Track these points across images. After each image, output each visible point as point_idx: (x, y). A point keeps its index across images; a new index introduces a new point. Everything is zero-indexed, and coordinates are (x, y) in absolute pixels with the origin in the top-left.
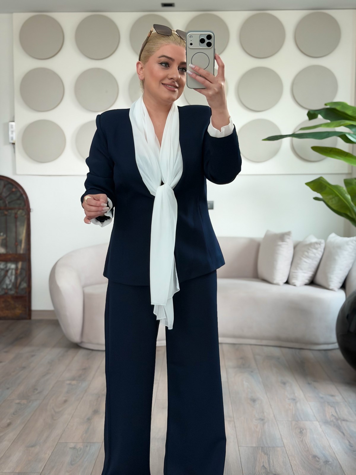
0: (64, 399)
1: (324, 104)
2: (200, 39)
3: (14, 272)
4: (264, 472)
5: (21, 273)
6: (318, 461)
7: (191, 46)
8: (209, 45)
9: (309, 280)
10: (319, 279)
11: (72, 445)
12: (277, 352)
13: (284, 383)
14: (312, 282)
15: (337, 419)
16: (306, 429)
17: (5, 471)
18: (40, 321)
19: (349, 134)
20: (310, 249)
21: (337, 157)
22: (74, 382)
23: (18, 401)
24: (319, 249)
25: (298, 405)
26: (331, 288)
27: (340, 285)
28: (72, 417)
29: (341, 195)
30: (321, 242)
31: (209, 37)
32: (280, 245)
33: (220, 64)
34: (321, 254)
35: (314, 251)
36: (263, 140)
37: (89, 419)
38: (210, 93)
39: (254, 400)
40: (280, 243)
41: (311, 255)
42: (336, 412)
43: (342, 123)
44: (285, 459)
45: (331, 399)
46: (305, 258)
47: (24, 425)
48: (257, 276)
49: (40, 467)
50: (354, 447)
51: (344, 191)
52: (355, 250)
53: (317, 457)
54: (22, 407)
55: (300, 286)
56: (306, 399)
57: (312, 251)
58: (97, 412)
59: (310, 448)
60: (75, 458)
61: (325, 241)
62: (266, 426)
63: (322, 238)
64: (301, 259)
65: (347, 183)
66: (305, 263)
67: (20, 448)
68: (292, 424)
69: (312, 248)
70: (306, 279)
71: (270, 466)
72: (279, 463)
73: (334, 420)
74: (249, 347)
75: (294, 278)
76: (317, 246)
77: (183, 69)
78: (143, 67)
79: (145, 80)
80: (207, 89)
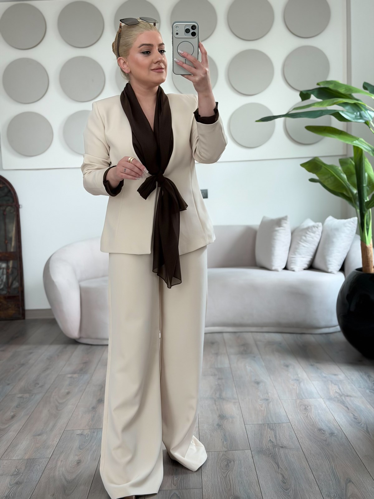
0: (67, 391)
1: (316, 84)
2: (185, 29)
3: (5, 271)
4: (271, 446)
5: (12, 272)
6: (324, 434)
7: (177, 35)
8: (194, 34)
9: (308, 265)
10: (318, 263)
11: (79, 432)
12: (278, 337)
13: (287, 366)
14: (311, 267)
15: (341, 396)
16: (310, 406)
17: (14, 458)
18: (35, 321)
19: (343, 111)
20: (308, 232)
21: (333, 136)
22: (75, 376)
23: (20, 395)
24: (317, 233)
25: (302, 384)
26: (330, 271)
27: (339, 267)
28: (76, 407)
29: (337, 175)
30: (318, 225)
31: (194, 27)
32: (277, 231)
33: (203, 51)
34: (319, 237)
35: (312, 234)
36: (256, 121)
37: (94, 408)
38: (197, 79)
39: (258, 383)
40: (277, 228)
41: (309, 238)
42: (340, 389)
43: (335, 101)
44: (291, 433)
45: (334, 377)
46: (303, 243)
47: (28, 417)
48: (255, 264)
49: (49, 453)
50: (358, 419)
51: (340, 170)
52: (352, 231)
53: (322, 430)
54: (25, 400)
55: (299, 271)
56: (309, 379)
57: (310, 235)
58: (101, 401)
59: (315, 422)
60: (83, 443)
61: (323, 224)
62: (271, 405)
63: (319, 222)
64: (299, 244)
65: (343, 162)
66: (303, 248)
67: (26, 438)
68: (296, 402)
69: (309, 232)
70: (305, 264)
71: (276, 440)
72: (285, 437)
73: (338, 396)
74: (250, 334)
75: (292, 263)
76: (314, 229)
77: (162, 51)
78: (126, 61)
79: (132, 72)
80: (194, 75)
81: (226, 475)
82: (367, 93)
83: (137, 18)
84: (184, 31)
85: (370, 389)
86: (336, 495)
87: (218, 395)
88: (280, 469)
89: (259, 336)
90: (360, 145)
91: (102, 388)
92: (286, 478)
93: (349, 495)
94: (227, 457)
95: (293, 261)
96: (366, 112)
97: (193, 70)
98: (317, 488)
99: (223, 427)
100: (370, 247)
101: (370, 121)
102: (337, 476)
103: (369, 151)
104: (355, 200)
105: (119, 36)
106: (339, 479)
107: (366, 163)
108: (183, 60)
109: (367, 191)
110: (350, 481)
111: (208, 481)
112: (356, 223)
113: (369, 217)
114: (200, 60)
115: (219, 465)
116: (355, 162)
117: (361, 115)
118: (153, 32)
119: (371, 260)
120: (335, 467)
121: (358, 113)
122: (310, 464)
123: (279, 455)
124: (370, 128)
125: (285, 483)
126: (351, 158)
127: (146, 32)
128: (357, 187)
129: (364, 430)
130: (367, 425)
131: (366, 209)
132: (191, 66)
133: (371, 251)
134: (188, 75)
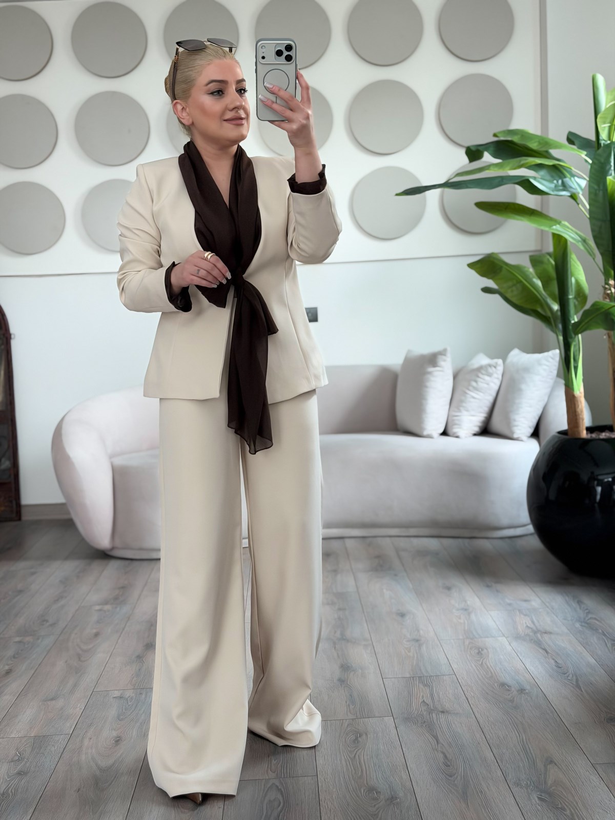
0: (94, 631)
1: (492, 134)
2: (276, 50)
4: (424, 710)
6: (508, 690)
7: (264, 60)
8: (289, 58)
9: (480, 427)
10: (496, 424)
11: (117, 694)
12: (433, 544)
13: (449, 589)
14: (486, 431)
15: (535, 632)
16: (486, 649)
17: (13, 736)
18: (40, 525)
19: (535, 178)
20: (480, 375)
21: (519, 217)
22: (107, 607)
23: (18, 639)
24: (495, 375)
25: (473, 617)
26: (515, 436)
27: (531, 431)
28: (111, 655)
29: (526, 280)
30: (496, 363)
31: (289, 48)
32: (430, 373)
33: (304, 84)
34: (498, 383)
35: (487, 378)
36: (397, 195)
37: (140, 658)
38: (295, 126)
39: (402, 615)
40: (431, 369)
41: (481, 385)
42: (533, 622)
43: (522, 162)
44: (456, 690)
45: (524, 604)
46: (472, 392)
47: (33, 672)
48: (394, 427)
49: (68, 727)
50: (562, 669)
51: (531, 273)
52: (551, 372)
53: (506, 685)
54: (26, 646)
55: (466, 437)
56: (485, 608)
57: (484, 379)
58: (150, 646)
59: (495, 673)
60: (124, 711)
61: (504, 362)
62: (424, 648)
63: (498, 358)
64: (466, 393)
65: (536, 261)
66: (472, 400)
67: (31, 704)
68: (464, 643)
69: (483, 374)
70: (475, 426)
71: (433, 702)
72: (447, 697)
73: (531, 634)
74: (388, 540)
75: (455, 424)
76: (491, 370)
77: (241, 91)
78: (185, 107)
79: (194, 122)
80: (289, 120)
81: (355, 756)
82: (574, 149)
83: (204, 39)
84: (274, 53)
85: (581, 622)
86: (529, 783)
87: (338, 635)
88: (439, 745)
89: (402, 543)
90: (564, 233)
91: (152, 625)
92: (451, 758)
93: (550, 782)
94: (356, 728)
95: (457, 422)
96: (572, 179)
97: (289, 113)
98: (499, 773)
99: (348, 683)
100: (580, 397)
101: (579, 193)
102: (530, 755)
103: (578, 241)
104: (555, 321)
105: (174, 68)
106: (534, 760)
107: (572, 262)
108: (273, 98)
109: (575, 306)
110: (551, 762)
111: (325, 764)
112: (557, 358)
113: (577, 347)
114: (299, 98)
115: (343, 740)
116: (555, 261)
117: (564, 184)
118: (227, 61)
119: (581, 416)
120: (527, 740)
121: (560, 182)
122: (488, 737)
123: (438, 724)
124: (578, 204)
125: (449, 766)
126: (549, 254)
127: (217, 61)
128: (558, 300)
129: (573, 684)
130: (576, 676)
131: (573, 336)
132: (285, 107)
133: (581, 402)
134: (280, 121)
